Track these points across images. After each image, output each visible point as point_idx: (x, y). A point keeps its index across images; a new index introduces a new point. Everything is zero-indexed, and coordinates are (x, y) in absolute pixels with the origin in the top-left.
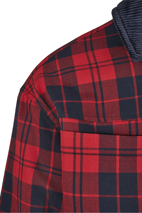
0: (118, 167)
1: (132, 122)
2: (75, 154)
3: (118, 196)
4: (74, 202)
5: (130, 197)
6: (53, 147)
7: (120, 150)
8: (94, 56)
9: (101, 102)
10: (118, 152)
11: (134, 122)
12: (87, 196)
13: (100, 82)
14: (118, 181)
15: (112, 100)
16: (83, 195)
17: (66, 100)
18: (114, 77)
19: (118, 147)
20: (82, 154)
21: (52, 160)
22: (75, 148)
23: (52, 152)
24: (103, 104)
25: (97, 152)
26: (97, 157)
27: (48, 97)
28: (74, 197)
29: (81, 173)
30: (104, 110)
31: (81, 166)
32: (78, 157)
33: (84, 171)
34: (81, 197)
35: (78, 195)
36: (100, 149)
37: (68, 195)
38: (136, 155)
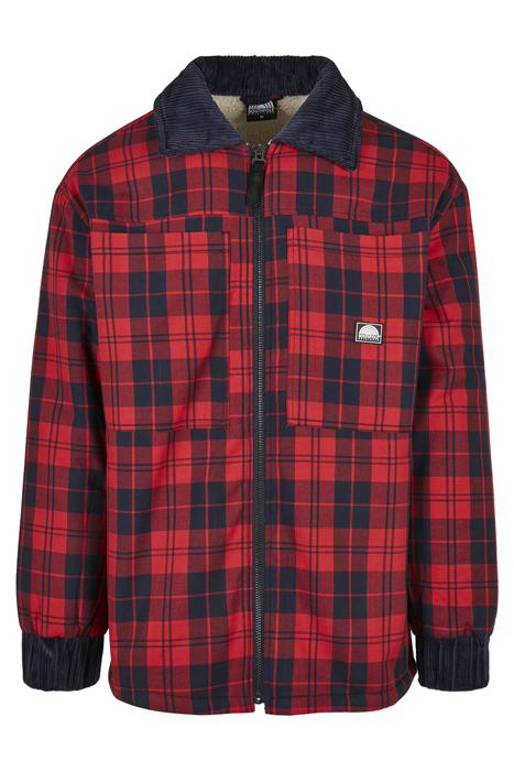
0: (147, 266)
2: (104, 254)
3: (148, 294)
4: (105, 303)
5: (159, 294)
7: (148, 248)
8: (131, 151)
9: (136, 202)
10: (146, 250)
12: (117, 296)
13: (135, 180)
14: (147, 280)
15: (147, 200)
16: (114, 296)
17: (97, 200)
18: (149, 175)
19: (146, 245)
20: (111, 254)
22: (104, 249)
24: (138, 204)
27: (81, 197)
28: (104, 298)
29: (111, 273)
30: (138, 210)
31: (111, 266)
32: (108, 257)
33: (114, 271)
34: (111, 297)
35: (108, 295)
36: (129, 248)
37: (99, 296)
38: (164, 253)
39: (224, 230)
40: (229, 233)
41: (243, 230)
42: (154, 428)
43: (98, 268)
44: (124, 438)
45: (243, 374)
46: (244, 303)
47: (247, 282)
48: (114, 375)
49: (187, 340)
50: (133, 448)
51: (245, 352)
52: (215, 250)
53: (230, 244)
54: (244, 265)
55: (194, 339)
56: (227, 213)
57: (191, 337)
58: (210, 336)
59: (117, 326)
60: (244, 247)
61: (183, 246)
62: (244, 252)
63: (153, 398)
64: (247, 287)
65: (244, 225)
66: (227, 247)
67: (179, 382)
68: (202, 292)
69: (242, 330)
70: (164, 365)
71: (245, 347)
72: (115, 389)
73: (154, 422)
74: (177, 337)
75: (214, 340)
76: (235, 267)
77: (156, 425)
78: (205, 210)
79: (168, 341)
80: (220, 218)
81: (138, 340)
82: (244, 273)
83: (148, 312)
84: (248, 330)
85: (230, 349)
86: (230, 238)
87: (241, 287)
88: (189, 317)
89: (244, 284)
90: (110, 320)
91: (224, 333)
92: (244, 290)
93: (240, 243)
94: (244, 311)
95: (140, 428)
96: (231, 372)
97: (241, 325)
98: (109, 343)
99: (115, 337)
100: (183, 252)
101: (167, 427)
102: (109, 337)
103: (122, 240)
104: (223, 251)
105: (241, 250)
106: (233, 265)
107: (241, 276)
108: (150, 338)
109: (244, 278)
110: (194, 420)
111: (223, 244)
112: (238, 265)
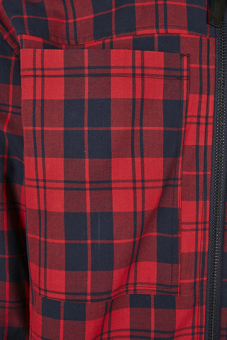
0: (87, 92)
1: (106, 41)
2: (35, 76)
3: (86, 129)
4: (35, 138)
5: (101, 129)
6: (11, 79)
7: (89, 68)
9: (72, 20)
10: (86, 71)
11: (109, 40)
12: (50, 129)
14: (86, 110)
15: (85, 18)
16: (45, 129)
17: (28, 15)
19: (86, 65)
20: (43, 76)
21: (11, 96)
22: (35, 70)
23: (11, 86)
24: (75, 23)
25: (62, 72)
26: (62, 80)
28: (34, 131)
29: (43, 101)
30: (75, 30)
31: (43, 91)
32: (39, 80)
33: (46, 98)
34: (42, 131)
35: (38, 128)
36: (65, 69)
37: (27, 128)
38: (109, 75)
39: (182, 52)
40: (189, 56)
41: (205, 54)
42: (89, 298)
43: (27, 93)
44: (51, 308)
45: (197, 230)
46: (202, 143)
47: (207, 117)
48: (43, 227)
49: (135, 188)
50: (62, 322)
51: (201, 202)
52: (172, 75)
53: (189, 69)
54: (204, 97)
55: (143, 188)
56: (185, 31)
57: (139, 185)
58: (161, 184)
59: (48, 167)
60: (205, 74)
61: (134, 67)
62: (205, 80)
63: (90, 260)
64: (207, 124)
65: (205, 48)
66: (185, 73)
67: (122, 241)
68: (154, 128)
69: (198, 176)
70: (104, 219)
71: (201, 196)
72: (43, 245)
73: (89, 291)
74: (121, 185)
75: (165, 187)
76: (194, 98)
77: (92, 294)
78: (157, 27)
79: (110, 189)
80: (177, 38)
81: (73, 186)
82: (204, 106)
83: (86, 151)
84: (205, 176)
85: (182, 199)
86: (189, 62)
87: (198, 123)
88: (138, 160)
89: (203, 120)
90: (40, 159)
91: (176, 179)
92: (202, 128)
93: (201, 69)
94: (201, 152)
95: (71, 297)
96: (184, 227)
97: (198, 170)
98: (38, 187)
99: (44, 181)
100: (134, 75)
101: (105, 296)
102: (37, 180)
103: (56, 58)
104: (180, 78)
105: (201, 78)
106: (191, 96)
107: (199, 109)
108: (87, 186)
109: (203, 113)
110: (135, 284)
111: (182, 70)
112: (197, 96)
